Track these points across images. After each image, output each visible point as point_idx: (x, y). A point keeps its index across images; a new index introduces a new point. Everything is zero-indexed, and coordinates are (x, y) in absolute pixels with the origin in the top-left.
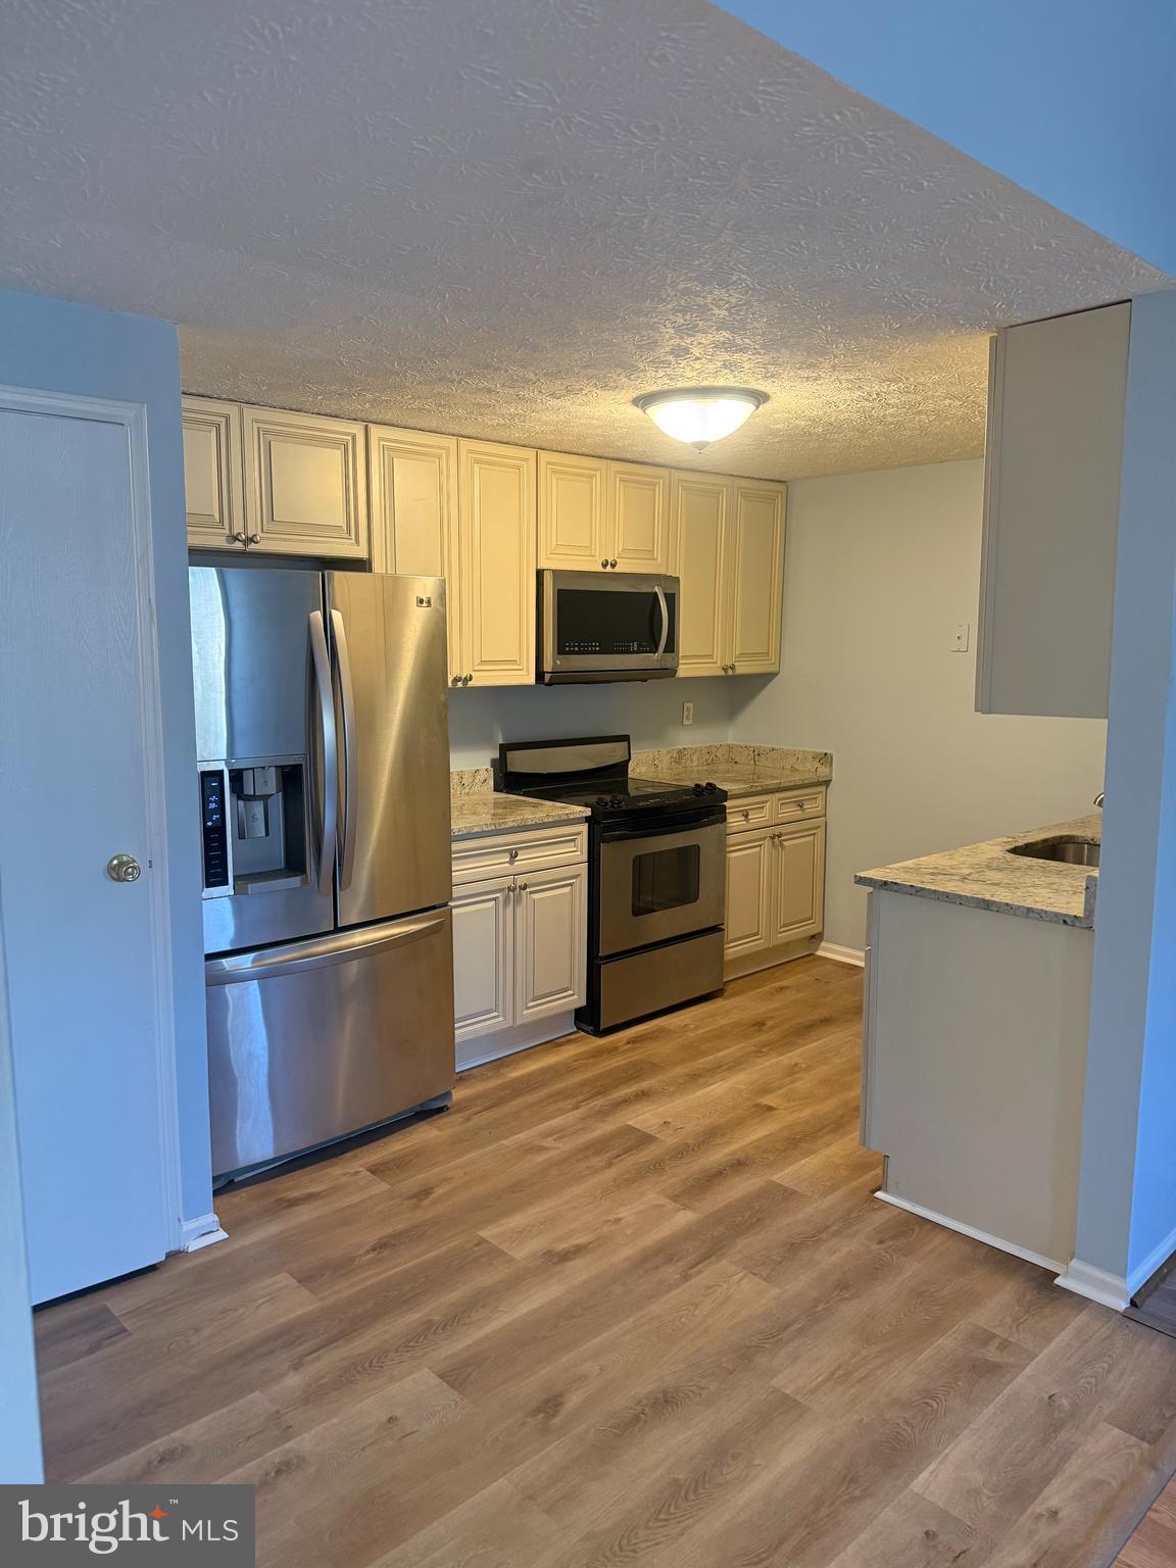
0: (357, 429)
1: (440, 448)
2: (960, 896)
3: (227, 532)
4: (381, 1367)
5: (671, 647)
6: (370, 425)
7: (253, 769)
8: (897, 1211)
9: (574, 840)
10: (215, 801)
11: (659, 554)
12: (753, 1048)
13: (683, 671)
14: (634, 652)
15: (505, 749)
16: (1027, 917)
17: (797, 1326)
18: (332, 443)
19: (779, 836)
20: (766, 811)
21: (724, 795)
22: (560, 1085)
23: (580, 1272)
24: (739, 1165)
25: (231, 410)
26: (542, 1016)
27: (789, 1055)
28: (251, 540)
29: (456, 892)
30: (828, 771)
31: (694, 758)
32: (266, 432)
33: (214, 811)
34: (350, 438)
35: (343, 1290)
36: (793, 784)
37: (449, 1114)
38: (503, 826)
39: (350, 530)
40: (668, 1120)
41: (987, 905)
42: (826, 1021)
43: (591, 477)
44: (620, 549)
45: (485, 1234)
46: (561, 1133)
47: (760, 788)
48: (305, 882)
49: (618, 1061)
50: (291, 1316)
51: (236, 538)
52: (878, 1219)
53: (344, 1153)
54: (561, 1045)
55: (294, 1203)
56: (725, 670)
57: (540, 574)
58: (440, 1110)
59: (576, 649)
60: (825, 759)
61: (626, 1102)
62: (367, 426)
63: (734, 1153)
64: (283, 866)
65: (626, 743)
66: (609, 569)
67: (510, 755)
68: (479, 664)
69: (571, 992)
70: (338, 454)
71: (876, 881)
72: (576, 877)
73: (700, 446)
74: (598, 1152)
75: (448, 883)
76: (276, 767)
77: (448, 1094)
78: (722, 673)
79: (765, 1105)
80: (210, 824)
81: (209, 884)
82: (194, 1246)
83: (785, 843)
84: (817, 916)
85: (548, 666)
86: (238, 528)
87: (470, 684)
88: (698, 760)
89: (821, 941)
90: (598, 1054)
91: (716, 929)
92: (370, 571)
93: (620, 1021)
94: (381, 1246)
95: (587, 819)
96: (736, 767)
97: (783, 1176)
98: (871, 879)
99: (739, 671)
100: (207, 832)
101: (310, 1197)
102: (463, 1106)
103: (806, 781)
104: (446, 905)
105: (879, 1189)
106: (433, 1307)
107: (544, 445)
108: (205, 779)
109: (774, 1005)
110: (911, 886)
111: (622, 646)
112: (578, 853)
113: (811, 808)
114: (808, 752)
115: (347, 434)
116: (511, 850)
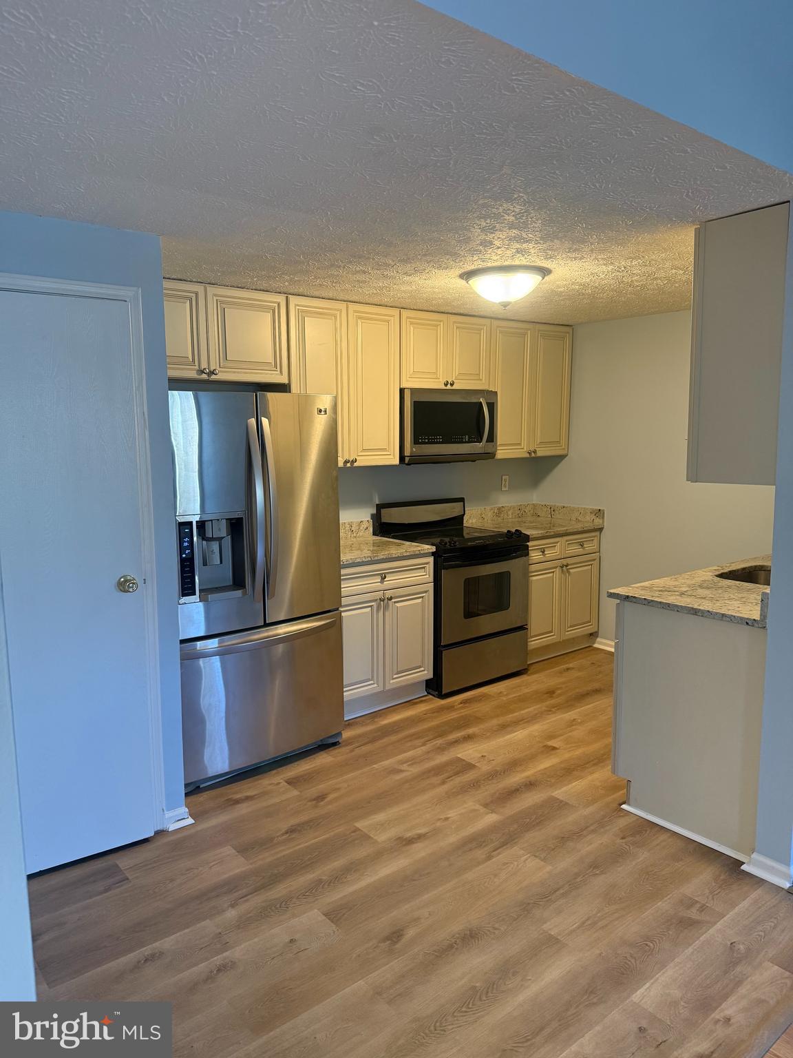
0: (281, 299)
1: (335, 310)
2: (677, 606)
3: (197, 367)
4: (287, 908)
5: (491, 438)
6: (290, 296)
7: (212, 520)
8: (635, 818)
9: (424, 568)
10: (187, 542)
11: (483, 376)
12: (546, 709)
13: (501, 454)
14: (466, 442)
15: (379, 507)
16: (722, 620)
17: (561, 891)
18: (263, 308)
19: (567, 566)
20: (557, 549)
21: (527, 538)
22: (413, 731)
23: (421, 851)
24: (530, 785)
25: (199, 289)
26: (402, 684)
27: (570, 713)
28: (213, 373)
29: (344, 601)
30: (601, 522)
31: (510, 513)
32: (222, 302)
33: (187, 548)
34: (276, 305)
35: (266, 858)
36: (575, 530)
37: (340, 747)
38: (376, 558)
39: (277, 365)
40: (484, 754)
41: (695, 612)
42: (597, 691)
43: (437, 326)
44: (457, 373)
45: (358, 825)
46: (413, 761)
47: (553, 533)
48: (245, 594)
49: (454, 715)
50: (231, 874)
51: (202, 372)
52: (622, 822)
53: (270, 770)
54: (416, 703)
55: (237, 802)
56: (530, 453)
57: (402, 391)
58: (334, 744)
59: (427, 441)
60: (599, 513)
61: (456, 742)
62: (287, 297)
63: (528, 777)
64: (231, 584)
65: (462, 503)
66: (449, 387)
67: (383, 511)
68: (361, 452)
69: (422, 669)
70: (269, 316)
71: (621, 595)
72: (426, 592)
73: (505, 305)
74: (436, 774)
75: (339, 596)
76: (226, 519)
77: (339, 734)
78: (528, 455)
79: (551, 746)
80: (184, 556)
81: (184, 595)
82: (172, 827)
83: (571, 570)
84: (594, 621)
85: (407, 452)
86: (204, 365)
87: (356, 464)
88: (512, 514)
89: (597, 637)
90: (441, 710)
91: (522, 628)
92: (290, 392)
93: (456, 689)
94: (291, 831)
95: (433, 554)
96: (539, 519)
97: (560, 793)
98: (618, 594)
99: (539, 454)
100: (182, 561)
101: (248, 798)
102: (349, 742)
103: (585, 529)
104: (337, 609)
105: (624, 803)
106: (323, 871)
107: (404, 306)
108: (181, 528)
109: (562, 680)
110: (645, 599)
111: (457, 438)
112: (427, 576)
113: (589, 547)
114: (587, 509)
115: (275, 303)
116: (382, 574)
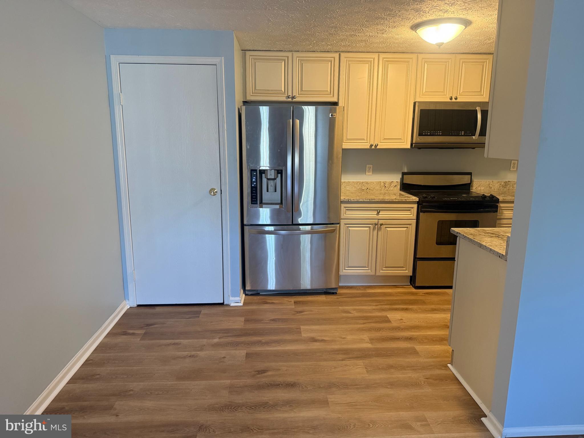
0: (335, 56)
1: (370, 58)
3: (286, 95)
4: (237, 346)
5: (484, 134)
7: (267, 170)
8: (451, 373)
9: (409, 210)
10: (255, 179)
14: (461, 136)
15: (404, 174)
17: (358, 386)
18: (326, 62)
21: (498, 201)
23: (316, 346)
24: (409, 339)
25: (289, 54)
26: (389, 274)
28: (293, 98)
29: (344, 221)
32: (301, 60)
33: (254, 182)
35: (251, 326)
38: (373, 201)
39: (332, 93)
40: (403, 319)
43: (446, 62)
45: (302, 327)
46: (361, 311)
48: (281, 207)
49: (412, 298)
50: (233, 327)
52: (443, 372)
53: (294, 296)
54: (399, 287)
55: (267, 303)
57: (415, 103)
58: (333, 293)
59: (429, 134)
61: (396, 309)
62: (340, 54)
63: (413, 335)
64: (280, 202)
65: (470, 176)
66: (452, 100)
67: (405, 176)
68: (383, 140)
69: (404, 269)
73: (440, 45)
77: (336, 290)
80: (253, 185)
81: (252, 203)
82: (232, 305)
85: (416, 141)
92: (338, 106)
94: (274, 320)
95: (417, 202)
97: (419, 347)
101: (272, 303)
102: (341, 294)
104: (337, 224)
106: (264, 339)
108: (252, 172)
111: (454, 134)
112: (412, 215)
115: (332, 58)
116: (378, 210)
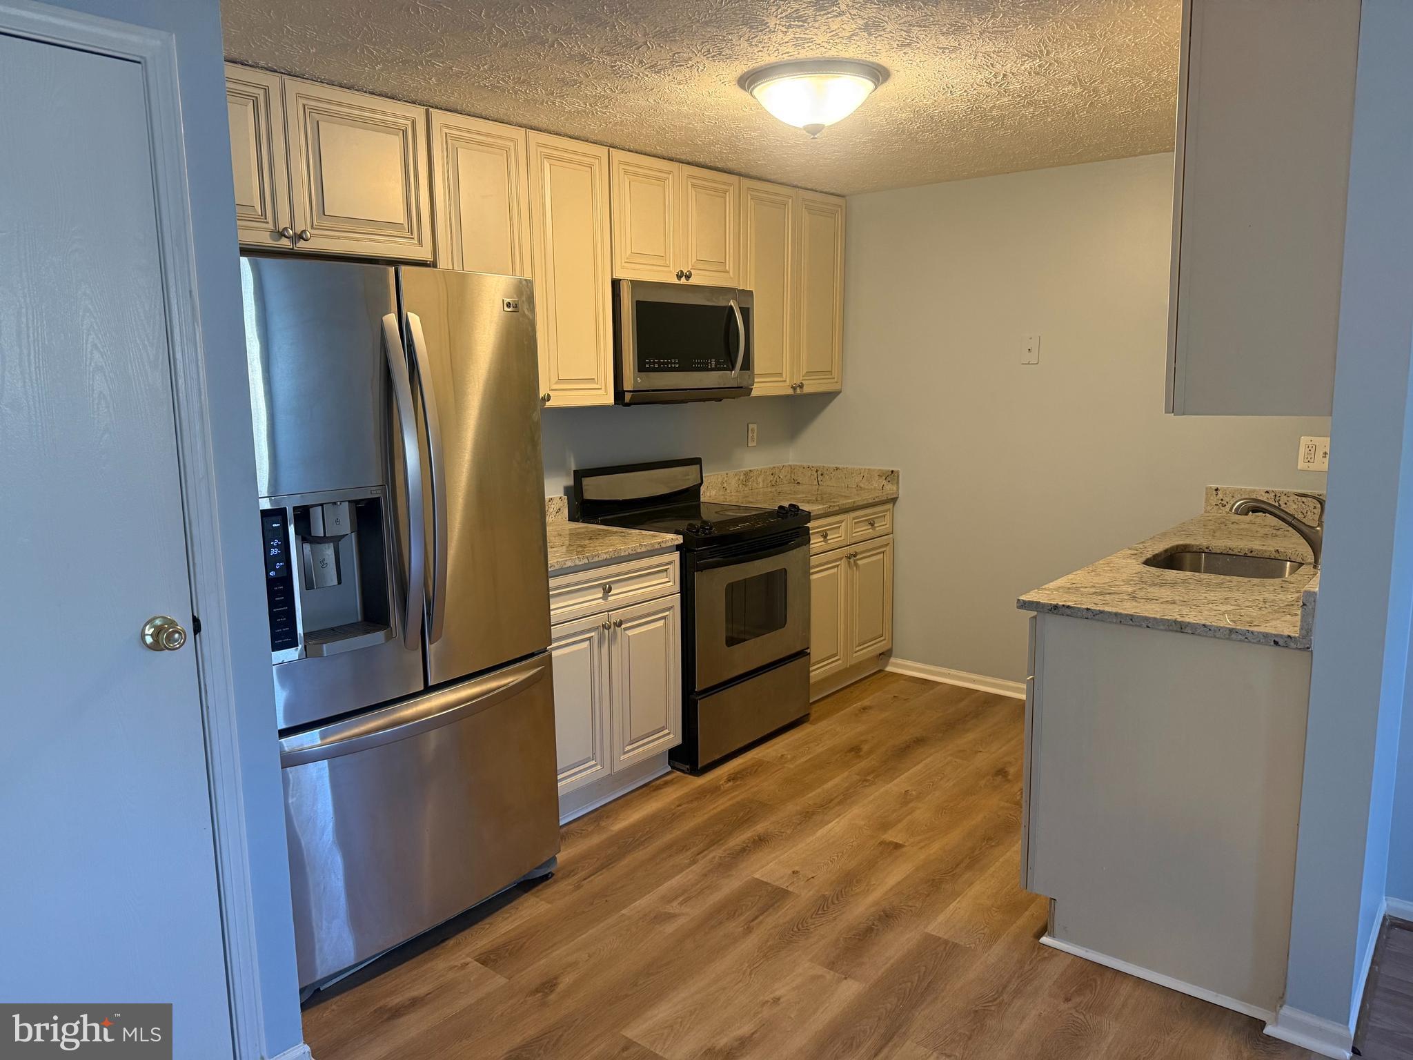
0: (418, 113)
1: (507, 139)
3: (271, 226)
5: (747, 365)
6: (431, 109)
7: (322, 505)
8: (1068, 960)
9: (666, 570)
10: (278, 546)
11: (730, 265)
12: (858, 777)
13: (760, 389)
14: (712, 370)
15: (579, 475)
18: (386, 127)
19: (855, 556)
20: (844, 531)
21: (808, 517)
22: (668, 837)
24: (887, 917)
25: (271, 81)
26: (638, 759)
28: (300, 237)
29: (556, 631)
30: (895, 488)
31: (760, 480)
32: (313, 110)
33: (276, 559)
34: (409, 123)
36: (865, 502)
37: (556, 882)
38: (596, 559)
39: (411, 227)
40: (797, 868)
43: (664, 180)
44: (694, 260)
45: (629, 1033)
46: (686, 895)
47: (837, 508)
48: (389, 637)
49: (722, 804)
51: (282, 234)
52: (1054, 970)
53: (443, 941)
54: (658, 788)
55: (396, 1013)
56: (794, 388)
57: (616, 284)
58: (545, 878)
59: (656, 366)
60: (892, 476)
61: (744, 851)
62: (427, 111)
63: (877, 903)
64: (360, 618)
65: (699, 466)
66: (683, 281)
67: (587, 482)
68: (556, 383)
69: (666, 731)
70: (396, 141)
71: (1044, 605)
72: (669, 609)
73: (814, 130)
74: (732, 916)
75: (547, 624)
76: (349, 501)
77: (554, 859)
78: (790, 392)
79: (891, 843)
80: (272, 573)
81: (276, 647)
83: (859, 562)
84: (887, 635)
85: (628, 385)
86: (284, 222)
87: (548, 404)
88: (763, 481)
89: (890, 656)
90: (702, 794)
91: (803, 654)
93: (717, 757)
95: (678, 547)
96: (800, 488)
97: (937, 926)
98: (1038, 603)
99: (806, 390)
100: (271, 582)
101: (415, 1003)
102: (570, 870)
103: (877, 500)
104: (545, 650)
105: (1043, 931)
107: (617, 141)
108: (264, 519)
109: (861, 728)
110: (1088, 609)
111: (700, 363)
112: (671, 584)
113: (881, 527)
114: (874, 470)
115: (406, 118)
116: (605, 584)
